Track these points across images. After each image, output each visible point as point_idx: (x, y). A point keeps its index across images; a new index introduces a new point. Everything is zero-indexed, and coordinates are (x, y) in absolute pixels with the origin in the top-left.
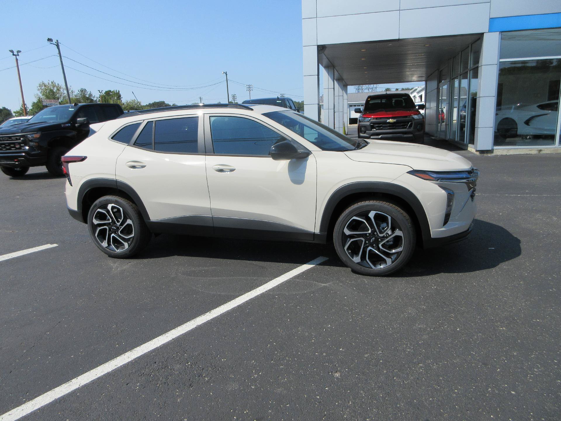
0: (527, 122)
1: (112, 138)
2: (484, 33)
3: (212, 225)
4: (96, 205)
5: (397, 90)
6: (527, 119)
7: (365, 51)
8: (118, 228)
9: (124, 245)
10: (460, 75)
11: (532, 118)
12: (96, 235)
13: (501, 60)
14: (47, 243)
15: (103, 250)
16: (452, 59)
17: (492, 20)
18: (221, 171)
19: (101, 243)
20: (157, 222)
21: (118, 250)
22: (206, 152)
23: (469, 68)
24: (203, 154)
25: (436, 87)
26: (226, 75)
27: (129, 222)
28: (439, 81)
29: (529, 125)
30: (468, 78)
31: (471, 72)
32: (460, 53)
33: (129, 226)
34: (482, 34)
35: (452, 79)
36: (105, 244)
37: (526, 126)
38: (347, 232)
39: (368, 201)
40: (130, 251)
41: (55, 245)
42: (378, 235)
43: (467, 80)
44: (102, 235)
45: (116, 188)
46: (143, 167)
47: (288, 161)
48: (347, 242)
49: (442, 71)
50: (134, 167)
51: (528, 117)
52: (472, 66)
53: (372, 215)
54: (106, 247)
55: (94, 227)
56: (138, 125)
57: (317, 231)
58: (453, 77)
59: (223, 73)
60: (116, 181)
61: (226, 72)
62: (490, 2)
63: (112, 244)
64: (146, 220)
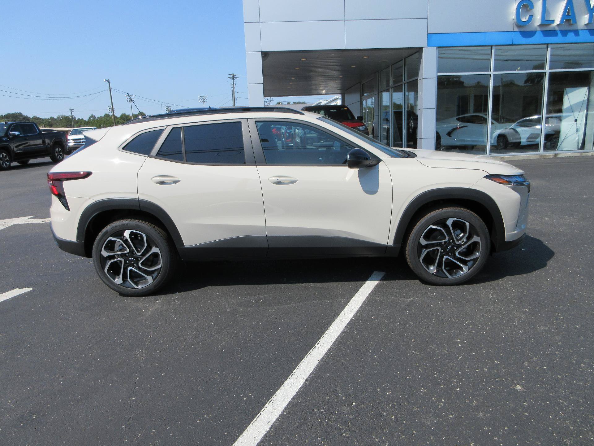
0: (449, 134)
1: (123, 148)
2: (423, 47)
3: (266, 246)
4: (108, 232)
5: (289, 103)
6: (448, 131)
7: (306, 60)
8: (137, 260)
9: (146, 279)
10: (391, 88)
11: (454, 130)
12: (106, 270)
13: (439, 74)
14: (13, 288)
15: (115, 288)
16: (379, 72)
17: (430, 35)
18: (279, 183)
19: (113, 280)
20: (192, 248)
21: (137, 285)
22: (255, 163)
23: (404, 81)
24: (253, 164)
25: (359, 100)
26: (109, 83)
27: (155, 250)
28: (362, 95)
29: (451, 137)
30: (404, 92)
31: (406, 85)
32: (390, 66)
33: (155, 255)
34: (421, 49)
35: (380, 92)
36: (118, 280)
37: (448, 137)
38: (423, 242)
39: (446, 207)
40: (155, 286)
41: (27, 290)
42: (455, 243)
43: (402, 93)
44: (115, 270)
45: (139, 209)
46: (175, 182)
47: (358, 169)
48: (422, 253)
49: (364, 84)
50: (162, 183)
51: (450, 129)
52: (406, 79)
53: (450, 222)
54: (120, 284)
55: (103, 260)
56: (160, 132)
57: (391, 243)
58: (381, 90)
59: (105, 80)
60: (139, 201)
61: (109, 80)
62: (428, 18)
63: (129, 279)
64: (178, 247)
